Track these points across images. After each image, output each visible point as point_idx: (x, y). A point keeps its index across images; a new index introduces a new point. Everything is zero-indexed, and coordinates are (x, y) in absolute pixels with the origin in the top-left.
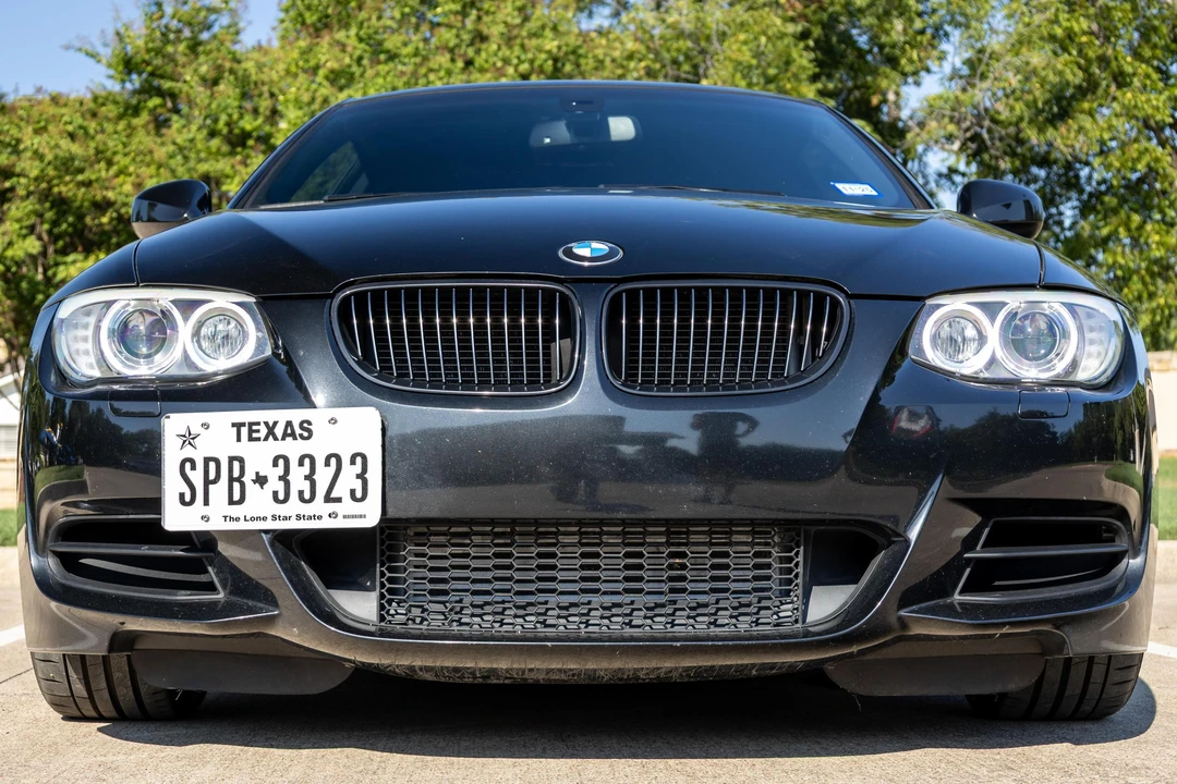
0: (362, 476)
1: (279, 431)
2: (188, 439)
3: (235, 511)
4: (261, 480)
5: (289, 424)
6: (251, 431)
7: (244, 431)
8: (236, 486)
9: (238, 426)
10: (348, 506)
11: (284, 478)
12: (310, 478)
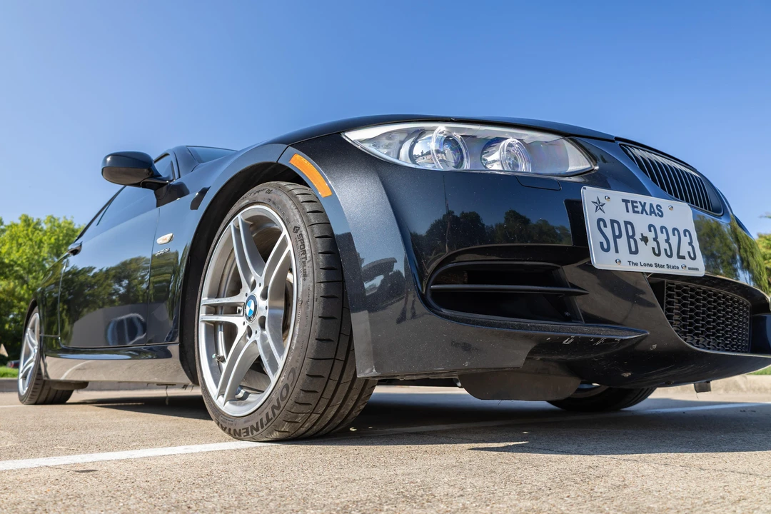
0: (690, 244)
1: (647, 208)
2: (599, 206)
3: (634, 258)
4: (645, 239)
5: (651, 205)
6: (634, 207)
7: (630, 205)
8: (632, 241)
9: (626, 201)
10: (688, 262)
11: (655, 239)
12: (667, 241)
